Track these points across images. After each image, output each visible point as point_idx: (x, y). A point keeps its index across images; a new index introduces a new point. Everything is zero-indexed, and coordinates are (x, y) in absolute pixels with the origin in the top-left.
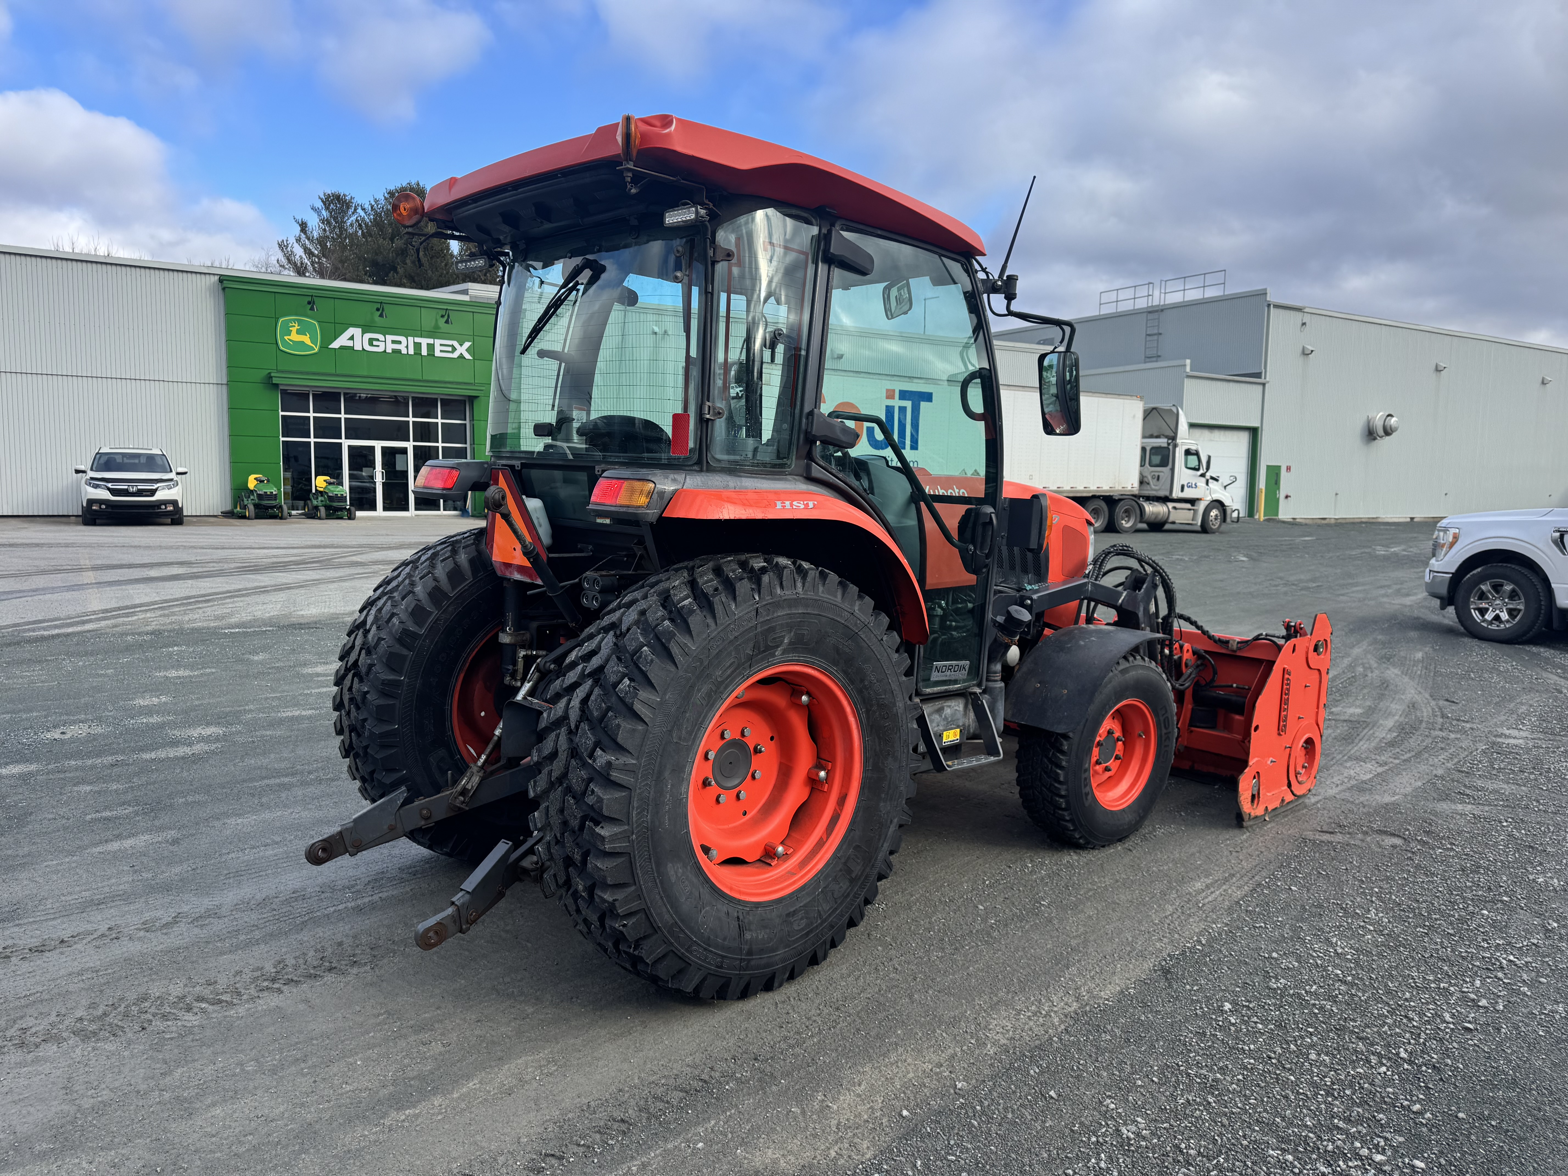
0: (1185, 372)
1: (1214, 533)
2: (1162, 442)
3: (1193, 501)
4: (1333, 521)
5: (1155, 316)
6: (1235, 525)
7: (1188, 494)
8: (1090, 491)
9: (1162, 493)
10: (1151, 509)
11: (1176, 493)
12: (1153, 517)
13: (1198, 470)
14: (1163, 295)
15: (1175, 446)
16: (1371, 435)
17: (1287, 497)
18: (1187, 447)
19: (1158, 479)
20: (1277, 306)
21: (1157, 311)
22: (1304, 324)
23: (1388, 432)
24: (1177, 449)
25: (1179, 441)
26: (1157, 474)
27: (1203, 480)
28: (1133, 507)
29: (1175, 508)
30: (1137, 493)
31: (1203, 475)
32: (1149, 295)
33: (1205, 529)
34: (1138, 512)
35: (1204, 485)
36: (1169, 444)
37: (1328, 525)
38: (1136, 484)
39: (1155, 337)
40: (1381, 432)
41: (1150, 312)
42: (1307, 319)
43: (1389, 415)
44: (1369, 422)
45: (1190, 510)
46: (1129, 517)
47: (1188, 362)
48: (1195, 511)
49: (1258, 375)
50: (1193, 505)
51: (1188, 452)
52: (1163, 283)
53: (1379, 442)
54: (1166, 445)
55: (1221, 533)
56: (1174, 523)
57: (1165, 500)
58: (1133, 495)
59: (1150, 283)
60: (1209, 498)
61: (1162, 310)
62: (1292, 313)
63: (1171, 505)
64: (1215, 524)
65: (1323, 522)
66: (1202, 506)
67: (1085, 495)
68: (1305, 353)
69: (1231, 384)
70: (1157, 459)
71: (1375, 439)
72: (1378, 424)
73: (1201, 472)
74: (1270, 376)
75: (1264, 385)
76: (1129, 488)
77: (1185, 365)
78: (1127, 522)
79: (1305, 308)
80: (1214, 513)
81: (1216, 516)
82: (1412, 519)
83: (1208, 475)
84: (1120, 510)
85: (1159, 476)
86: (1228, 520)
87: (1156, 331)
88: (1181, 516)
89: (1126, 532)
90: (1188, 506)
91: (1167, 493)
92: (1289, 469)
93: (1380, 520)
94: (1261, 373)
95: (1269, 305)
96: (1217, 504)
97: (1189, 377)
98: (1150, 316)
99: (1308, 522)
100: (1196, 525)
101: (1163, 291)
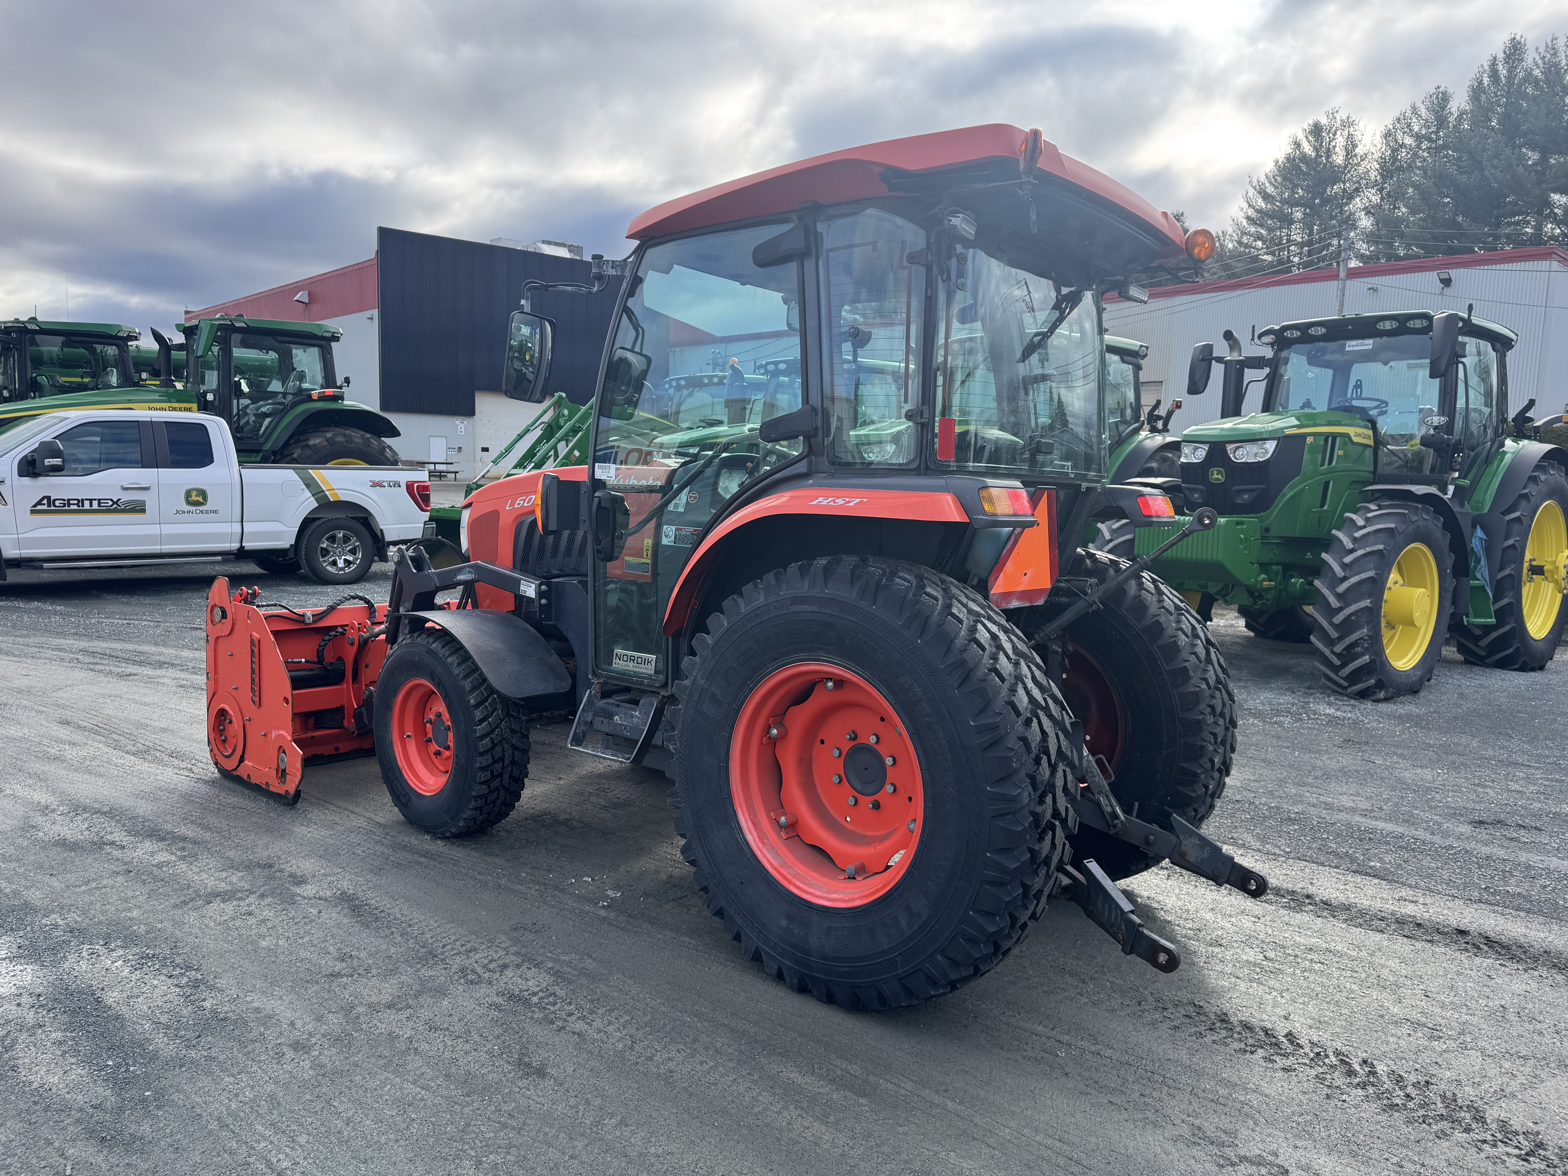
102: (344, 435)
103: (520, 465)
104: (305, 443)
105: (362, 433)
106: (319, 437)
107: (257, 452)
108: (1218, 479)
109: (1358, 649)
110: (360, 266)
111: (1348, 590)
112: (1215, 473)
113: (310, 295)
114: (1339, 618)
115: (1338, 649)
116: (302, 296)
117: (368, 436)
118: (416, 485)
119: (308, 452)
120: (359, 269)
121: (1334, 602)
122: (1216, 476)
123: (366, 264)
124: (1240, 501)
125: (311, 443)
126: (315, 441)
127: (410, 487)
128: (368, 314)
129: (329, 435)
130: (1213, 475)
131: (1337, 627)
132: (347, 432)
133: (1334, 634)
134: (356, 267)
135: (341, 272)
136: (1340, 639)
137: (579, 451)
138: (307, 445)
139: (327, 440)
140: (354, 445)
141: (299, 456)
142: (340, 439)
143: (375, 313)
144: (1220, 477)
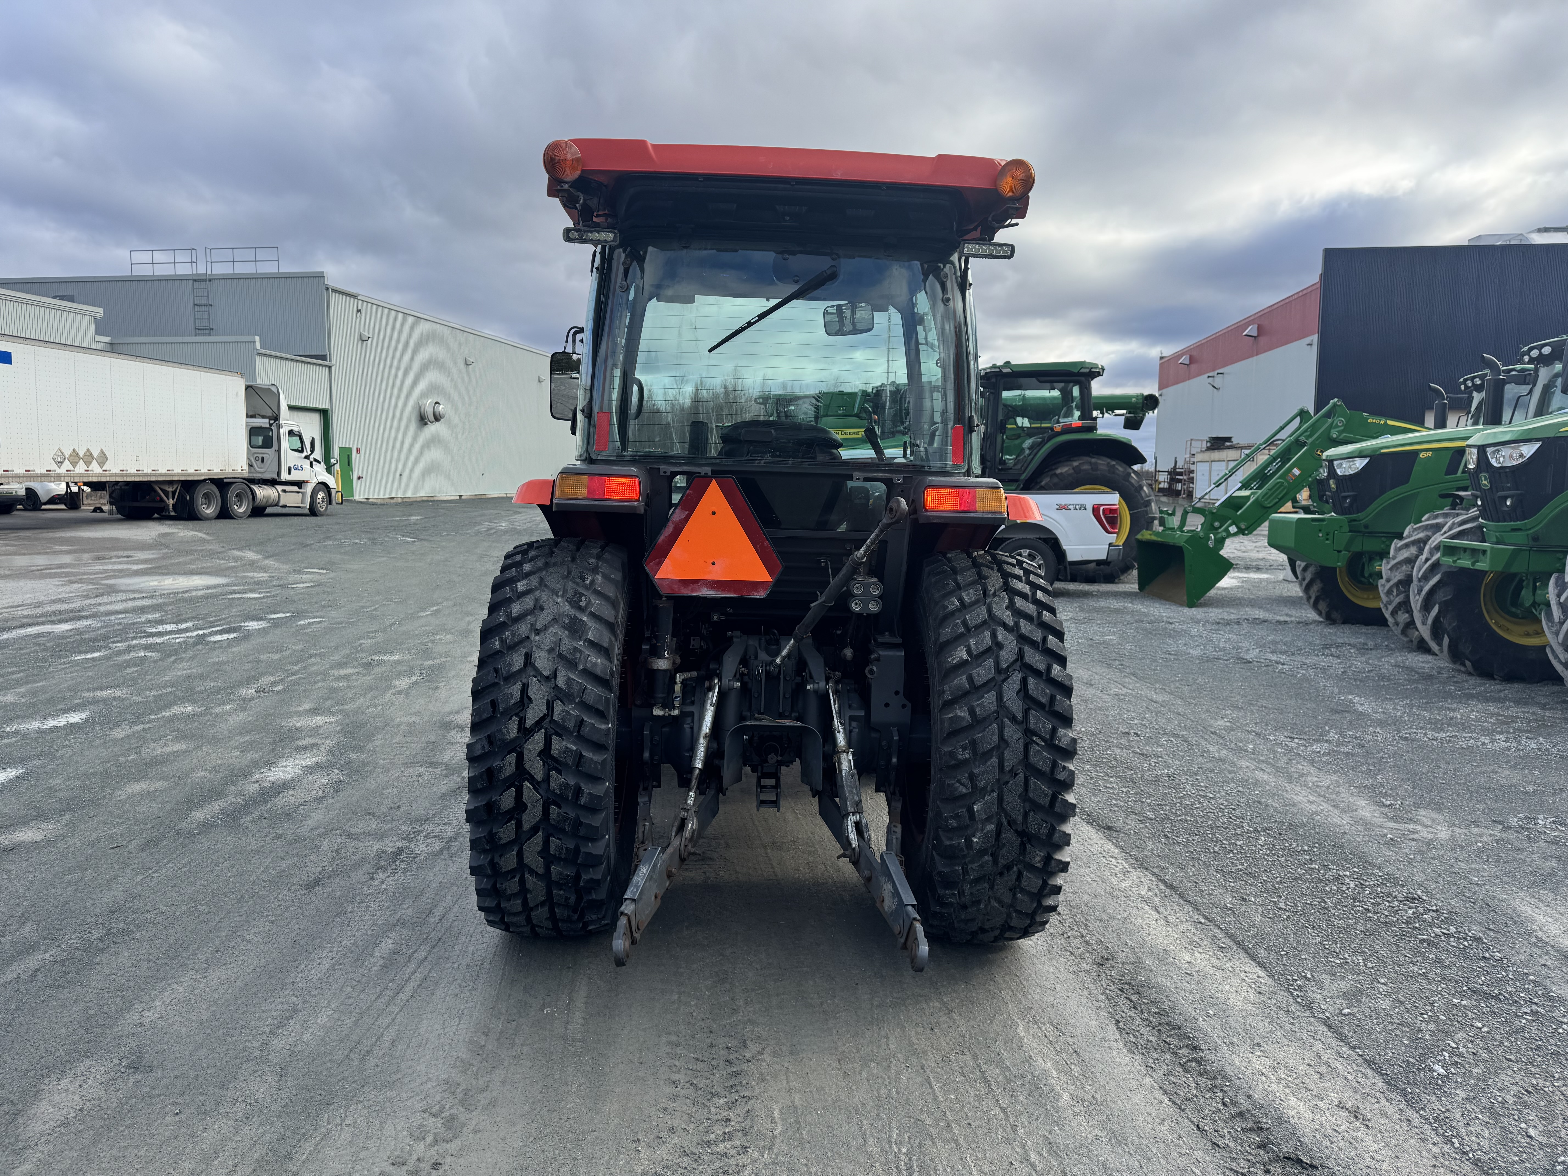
0: (255, 348)
1: (322, 515)
2: (264, 422)
3: (299, 484)
4: (400, 501)
5: (203, 285)
6: (339, 506)
7: (296, 476)
8: (202, 474)
9: (268, 476)
10: (263, 492)
11: (285, 476)
12: (265, 501)
13: (302, 451)
14: (209, 264)
15: (279, 427)
16: (422, 420)
17: (359, 478)
18: (290, 428)
19: (263, 461)
20: (334, 291)
21: (204, 280)
22: (359, 311)
23: (437, 418)
24: (281, 430)
25: (282, 422)
26: (260, 456)
27: (308, 462)
28: (243, 489)
29: (284, 491)
30: (246, 475)
31: (307, 457)
32: (192, 262)
33: (313, 512)
34: (250, 496)
35: (309, 467)
36: (271, 425)
37: (397, 504)
38: (245, 467)
39: (206, 308)
40: (432, 418)
41: (195, 280)
42: (361, 306)
43: (437, 403)
44: (420, 408)
45: (298, 492)
46: (241, 501)
47: (257, 338)
48: (304, 494)
49: (323, 357)
50: (300, 488)
51: (291, 433)
52: (208, 251)
53: (430, 426)
54: (268, 426)
55: (328, 515)
56: (284, 506)
57: (273, 483)
58: (244, 479)
59: (191, 249)
60: (315, 481)
61: (210, 280)
62: (348, 299)
63: (280, 488)
64: (322, 507)
65: (392, 501)
66: (309, 489)
67: (196, 478)
68: (363, 340)
69: (300, 364)
70: (260, 440)
71: (426, 424)
72: (429, 410)
73: (305, 454)
74: (336, 358)
75: (330, 367)
76: (239, 471)
77: (255, 342)
78: (240, 507)
79: (359, 295)
80: (321, 495)
81: (323, 498)
82: (460, 496)
83: (311, 458)
84: (232, 493)
85: (263, 458)
86: (334, 502)
87: (206, 302)
88: (291, 499)
89: (241, 517)
90: (296, 488)
91: (275, 476)
92: (358, 451)
93: (436, 499)
94: (326, 356)
95: (327, 289)
96: (323, 487)
97: (259, 354)
98: (196, 285)
99: (379, 501)
100: (305, 507)
101: (209, 259)
102: (1091, 463)
103: (1245, 485)
104: (1053, 472)
105: (1109, 460)
106: (1067, 466)
107: (1017, 481)
110: (1305, 292)
113: (1260, 328)
116: (1251, 330)
117: (1114, 463)
118: (1102, 508)
119: (1056, 480)
120: (1303, 296)
123: (1309, 290)
125: (1059, 471)
126: (1063, 470)
127: (1096, 510)
128: (1307, 340)
129: (1075, 464)
132: (1093, 460)
134: (1301, 294)
135: (1287, 301)
137: (1299, 469)
138: (1055, 474)
139: (1073, 469)
140: (1099, 472)
141: (1047, 484)
142: (1086, 467)
143: (1315, 338)
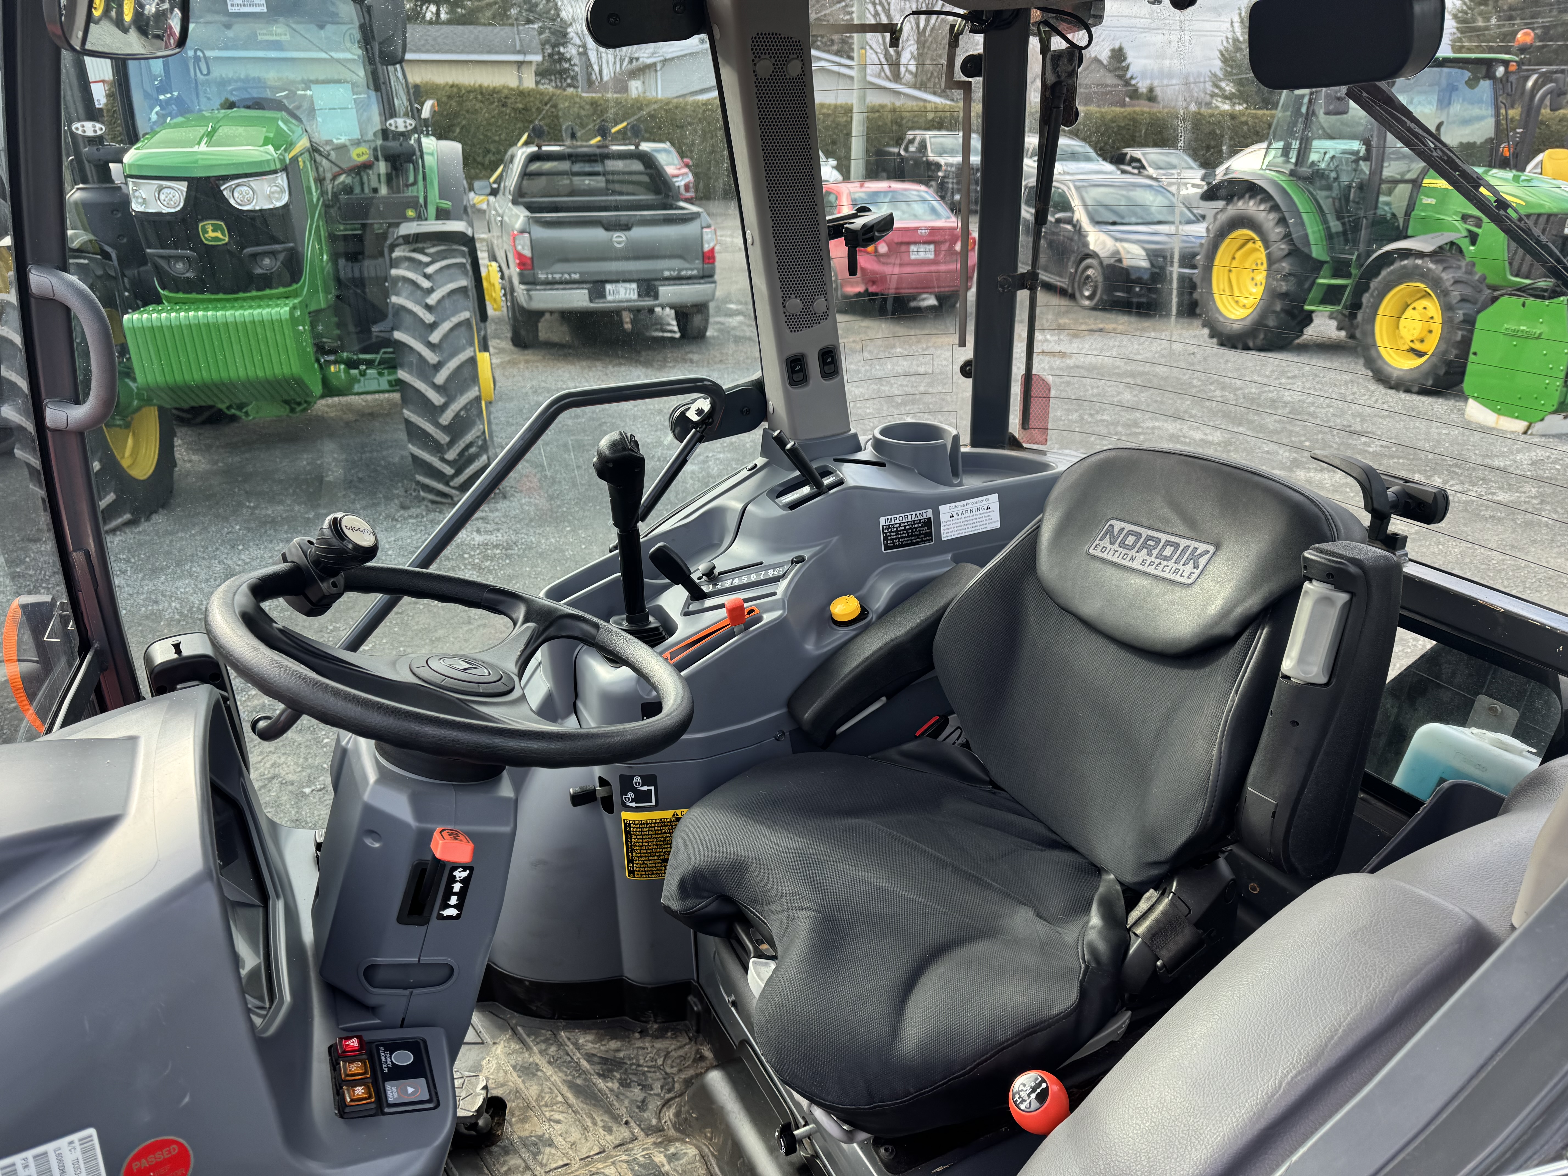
108: (216, 239)
109: (473, 450)
111: (449, 379)
112: (210, 228)
114: (446, 418)
115: (451, 455)
121: (436, 399)
122: (211, 234)
124: (259, 271)
130: (205, 232)
131: (444, 429)
133: (443, 438)
136: (451, 444)
144: (219, 234)
